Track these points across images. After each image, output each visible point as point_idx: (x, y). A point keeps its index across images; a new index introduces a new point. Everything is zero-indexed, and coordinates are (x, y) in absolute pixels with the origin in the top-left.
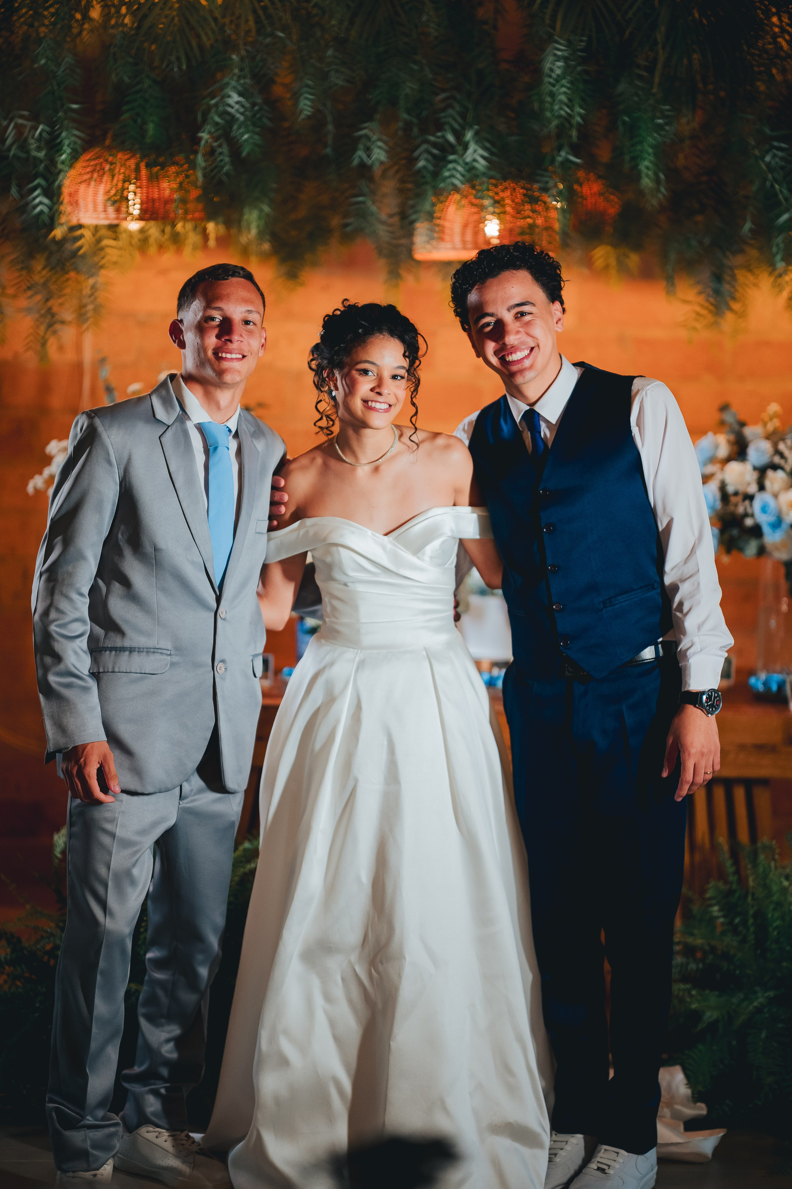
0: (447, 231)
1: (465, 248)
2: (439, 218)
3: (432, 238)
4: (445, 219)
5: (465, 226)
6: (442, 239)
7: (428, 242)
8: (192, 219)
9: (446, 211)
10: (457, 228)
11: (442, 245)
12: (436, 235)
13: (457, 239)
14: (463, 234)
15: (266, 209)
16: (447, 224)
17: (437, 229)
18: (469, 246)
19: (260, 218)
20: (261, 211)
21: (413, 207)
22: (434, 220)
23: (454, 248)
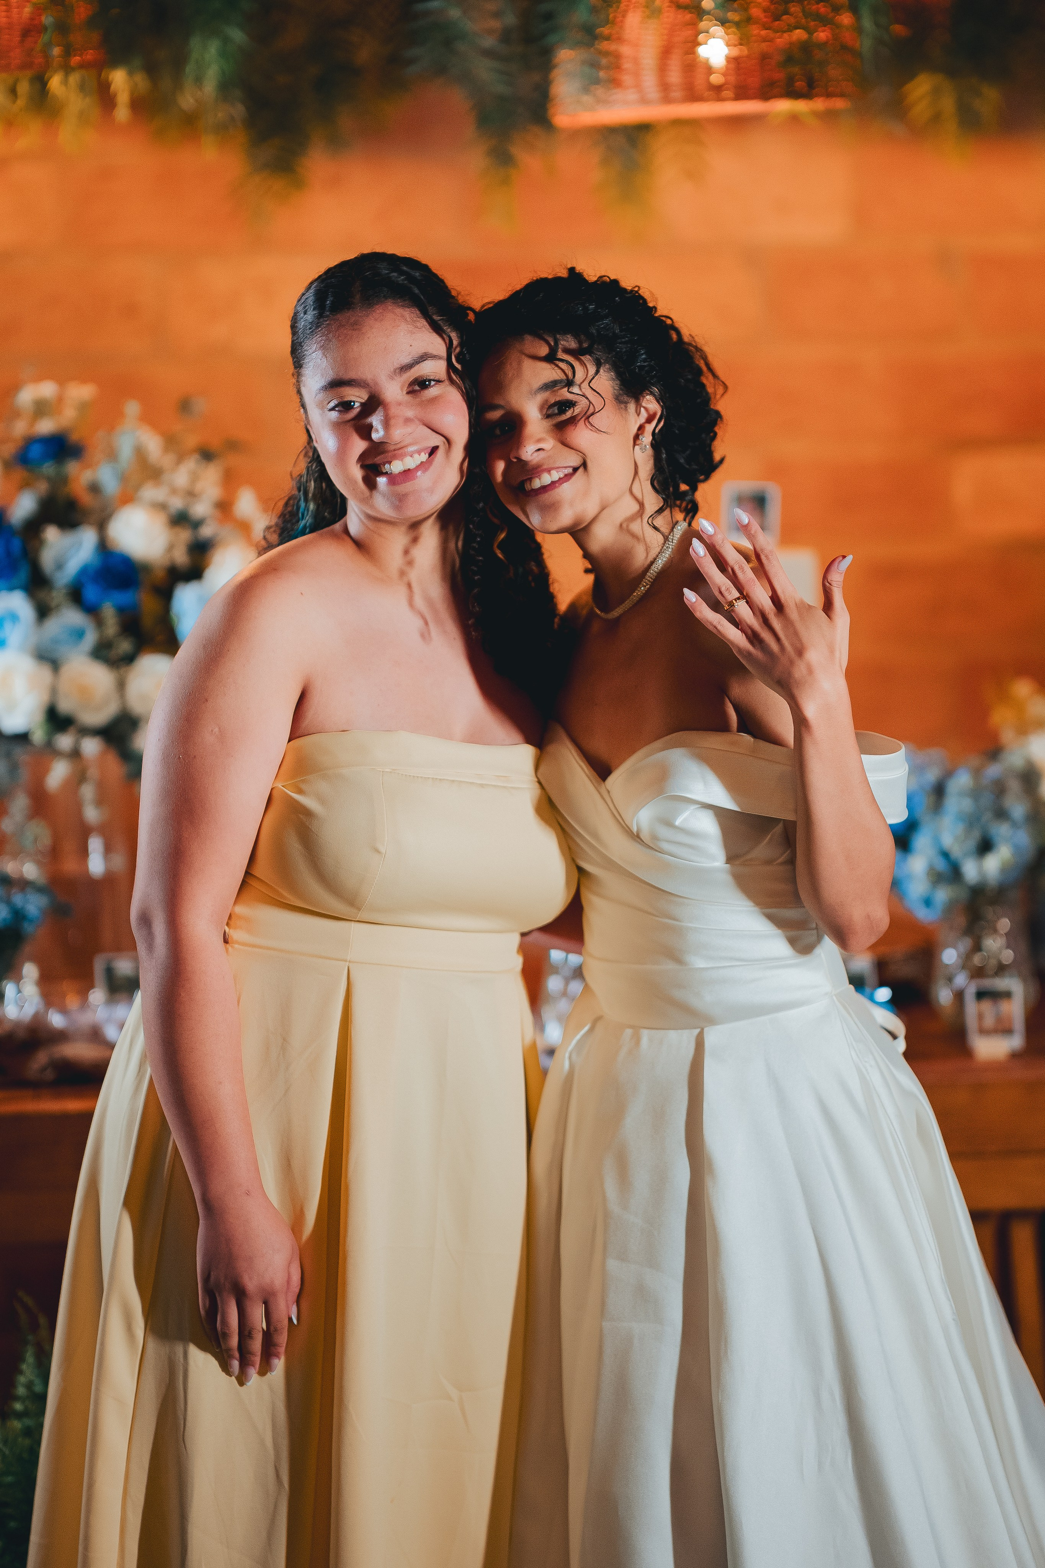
0: (627, 65)
1: (667, 99)
2: (608, 38)
3: (597, 81)
4: (620, 40)
5: (666, 52)
6: (615, 83)
7: (586, 90)
8: (82, 66)
9: (622, 21)
10: (648, 57)
11: (618, 95)
12: (602, 74)
13: (650, 81)
14: (662, 68)
15: (237, 35)
16: (625, 50)
17: (604, 61)
18: (677, 94)
19: (223, 54)
20: (226, 40)
21: (549, 16)
22: (596, 42)
23: (644, 101)
